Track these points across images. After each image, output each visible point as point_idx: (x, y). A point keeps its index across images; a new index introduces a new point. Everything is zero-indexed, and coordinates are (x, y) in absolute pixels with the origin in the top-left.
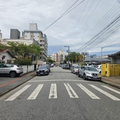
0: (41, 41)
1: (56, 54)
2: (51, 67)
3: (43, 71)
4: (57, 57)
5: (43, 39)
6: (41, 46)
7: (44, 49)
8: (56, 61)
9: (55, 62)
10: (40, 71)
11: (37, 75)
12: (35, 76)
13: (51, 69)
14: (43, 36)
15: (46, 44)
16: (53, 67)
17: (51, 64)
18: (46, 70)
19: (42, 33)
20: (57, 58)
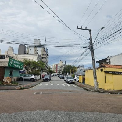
0: (43, 54)
1: (56, 65)
2: (51, 77)
3: (47, 79)
4: (57, 67)
5: (45, 53)
6: (43, 59)
7: (45, 61)
8: (56, 71)
9: (55, 73)
10: (45, 79)
11: (44, 81)
12: (42, 82)
13: (51, 78)
14: (45, 50)
15: (47, 56)
16: (52, 77)
17: (51, 74)
18: (49, 78)
19: (44, 48)
20: (57, 69)
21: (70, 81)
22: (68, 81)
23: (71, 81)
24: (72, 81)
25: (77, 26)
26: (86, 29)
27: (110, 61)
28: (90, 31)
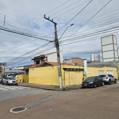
21: (11, 82)
22: (10, 82)
23: (13, 81)
24: (15, 81)
25: (45, 15)
26: (52, 21)
27: (47, 59)
28: (55, 24)
